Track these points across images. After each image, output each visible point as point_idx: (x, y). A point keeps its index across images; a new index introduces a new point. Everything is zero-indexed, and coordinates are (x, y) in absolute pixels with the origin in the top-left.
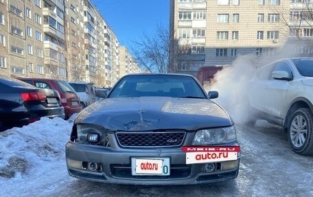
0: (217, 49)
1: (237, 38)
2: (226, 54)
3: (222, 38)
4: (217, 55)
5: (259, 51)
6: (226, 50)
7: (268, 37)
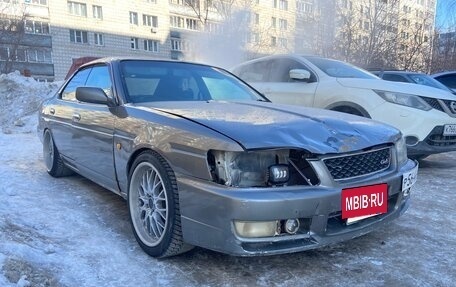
0: (72, 31)
1: (100, 15)
2: (86, 40)
3: (77, 12)
4: (72, 39)
5: (134, 42)
6: (85, 33)
7: (145, 23)
